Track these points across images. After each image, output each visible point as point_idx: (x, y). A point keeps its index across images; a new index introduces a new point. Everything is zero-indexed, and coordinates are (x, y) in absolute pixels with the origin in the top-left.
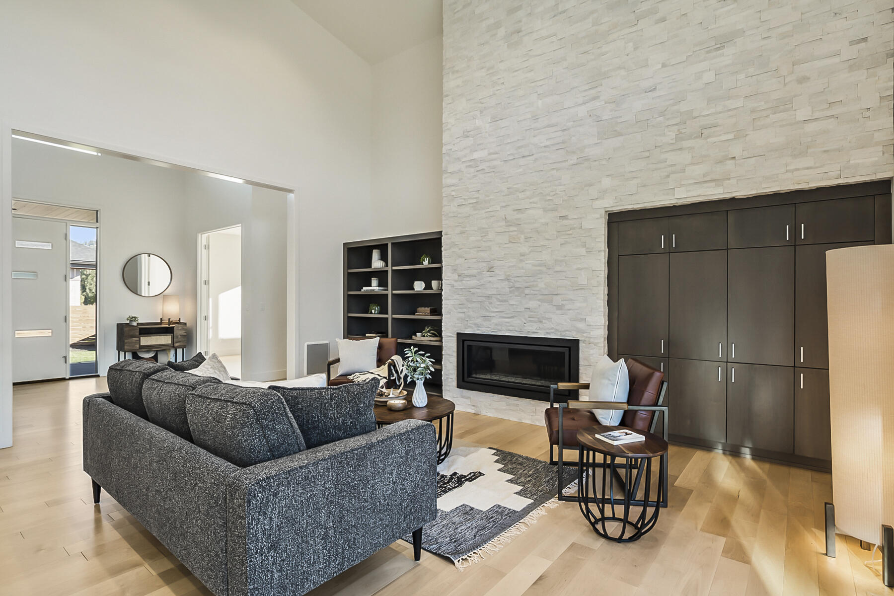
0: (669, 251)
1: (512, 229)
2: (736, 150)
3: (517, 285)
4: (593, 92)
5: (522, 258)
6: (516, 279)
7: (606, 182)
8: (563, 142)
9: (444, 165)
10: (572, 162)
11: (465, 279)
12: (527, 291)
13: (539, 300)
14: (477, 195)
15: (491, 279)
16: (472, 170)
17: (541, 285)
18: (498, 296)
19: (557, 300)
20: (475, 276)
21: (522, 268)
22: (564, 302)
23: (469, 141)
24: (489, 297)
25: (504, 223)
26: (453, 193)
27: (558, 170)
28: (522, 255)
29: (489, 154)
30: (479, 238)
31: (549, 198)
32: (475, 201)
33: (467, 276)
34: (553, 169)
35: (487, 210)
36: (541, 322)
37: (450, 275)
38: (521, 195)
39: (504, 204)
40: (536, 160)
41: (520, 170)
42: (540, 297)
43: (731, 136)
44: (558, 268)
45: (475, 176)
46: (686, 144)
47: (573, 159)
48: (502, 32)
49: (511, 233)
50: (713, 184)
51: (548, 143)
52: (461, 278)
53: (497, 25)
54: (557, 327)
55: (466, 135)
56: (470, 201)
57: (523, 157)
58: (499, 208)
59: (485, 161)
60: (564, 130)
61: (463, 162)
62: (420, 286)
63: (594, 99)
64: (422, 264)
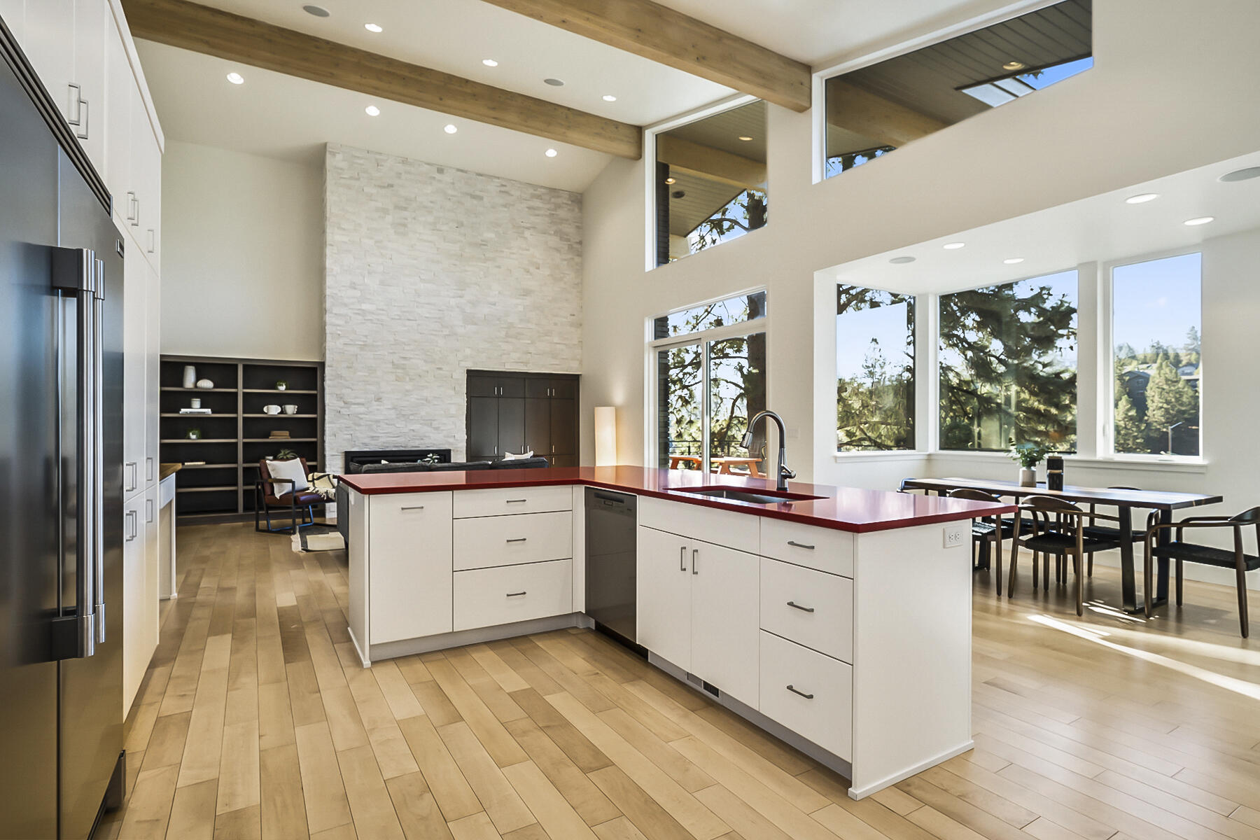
0: (499, 396)
1: (399, 371)
2: (531, 349)
3: (403, 413)
4: (459, 292)
5: (407, 393)
6: (402, 408)
7: (468, 351)
8: (440, 318)
9: (327, 305)
10: (445, 333)
11: (353, 406)
12: (411, 417)
13: (421, 424)
14: (365, 339)
15: (378, 407)
16: (360, 317)
17: (423, 413)
18: (386, 421)
19: (435, 424)
20: (363, 404)
21: (408, 401)
22: (440, 425)
23: (358, 293)
24: (378, 421)
25: (391, 366)
26: (339, 332)
27: (436, 335)
28: (407, 391)
29: (378, 309)
30: (367, 374)
31: (428, 353)
32: (362, 343)
33: (355, 404)
34: (432, 334)
35: (376, 353)
36: (422, 439)
37: (335, 402)
38: (406, 348)
39: (391, 351)
40: (419, 325)
41: (406, 329)
42: (422, 422)
43: (529, 342)
44: (436, 403)
45: (364, 323)
46: (510, 340)
47: (446, 332)
48: (389, 218)
49: (398, 374)
50: (522, 364)
51: (427, 315)
52: (346, 406)
53: (385, 211)
54: (435, 442)
55: (353, 286)
56: (357, 343)
57: (409, 320)
58: (386, 354)
59: (373, 313)
60: (440, 310)
61: (350, 309)
62: (273, 410)
63: (460, 297)
64: (277, 389)
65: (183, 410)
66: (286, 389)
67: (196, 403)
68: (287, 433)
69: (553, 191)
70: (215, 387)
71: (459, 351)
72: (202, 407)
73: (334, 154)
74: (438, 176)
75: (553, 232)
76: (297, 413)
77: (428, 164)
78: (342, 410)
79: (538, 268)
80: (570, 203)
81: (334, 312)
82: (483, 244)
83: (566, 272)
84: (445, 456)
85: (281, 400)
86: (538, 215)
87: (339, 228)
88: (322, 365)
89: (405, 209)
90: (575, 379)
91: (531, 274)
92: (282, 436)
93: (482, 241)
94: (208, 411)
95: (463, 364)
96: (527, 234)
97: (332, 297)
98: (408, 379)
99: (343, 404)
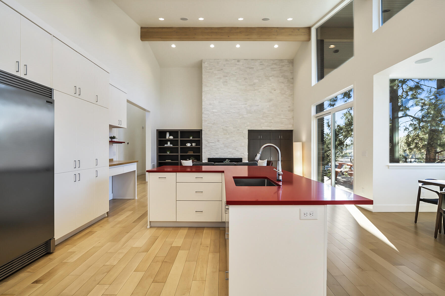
0: (260, 139)
1: (225, 131)
2: (272, 121)
3: (226, 145)
6: (226, 144)
7: (248, 123)
8: (238, 112)
9: (203, 111)
11: (210, 143)
12: (229, 147)
13: (232, 149)
14: (214, 121)
15: (218, 144)
16: (212, 114)
17: (233, 145)
18: (221, 148)
19: (237, 149)
20: (213, 143)
21: (228, 141)
22: (239, 150)
23: (212, 106)
24: (218, 148)
25: (222, 130)
26: (206, 120)
28: (228, 138)
29: (218, 111)
30: (215, 133)
31: (235, 125)
32: (213, 123)
33: (211, 143)
34: (236, 118)
35: (217, 126)
36: (232, 154)
37: (205, 142)
38: (227, 123)
41: (227, 117)
42: (232, 148)
43: (271, 118)
44: (237, 142)
45: (214, 116)
46: (264, 118)
47: (241, 117)
48: (221, 80)
49: (225, 132)
50: (269, 127)
51: (234, 112)
52: (209, 143)
53: (220, 78)
54: (237, 155)
55: (210, 104)
56: (212, 123)
57: (228, 114)
58: (221, 125)
59: (216, 112)
60: (238, 110)
61: (210, 112)
62: (189, 145)
63: (245, 104)
64: (190, 138)
65: (165, 145)
66: (192, 138)
67: (169, 143)
68: (192, 152)
69: (281, 60)
70: (174, 138)
71: (245, 123)
72: (170, 144)
73: (204, 62)
74: (238, 63)
75: (281, 76)
76: (196, 146)
77: (234, 60)
78: (207, 145)
79: (275, 91)
80: (288, 64)
81: (205, 113)
82: (254, 84)
83: (287, 91)
84: (240, 160)
85: (191, 142)
86: (275, 71)
87: (206, 86)
88: (202, 130)
89: (226, 76)
90: (291, 131)
91: (272, 93)
92: (191, 153)
93: (253, 83)
94: (172, 145)
95: (246, 128)
96: (271, 78)
97: (204, 109)
98: (228, 134)
99: (207, 143)
